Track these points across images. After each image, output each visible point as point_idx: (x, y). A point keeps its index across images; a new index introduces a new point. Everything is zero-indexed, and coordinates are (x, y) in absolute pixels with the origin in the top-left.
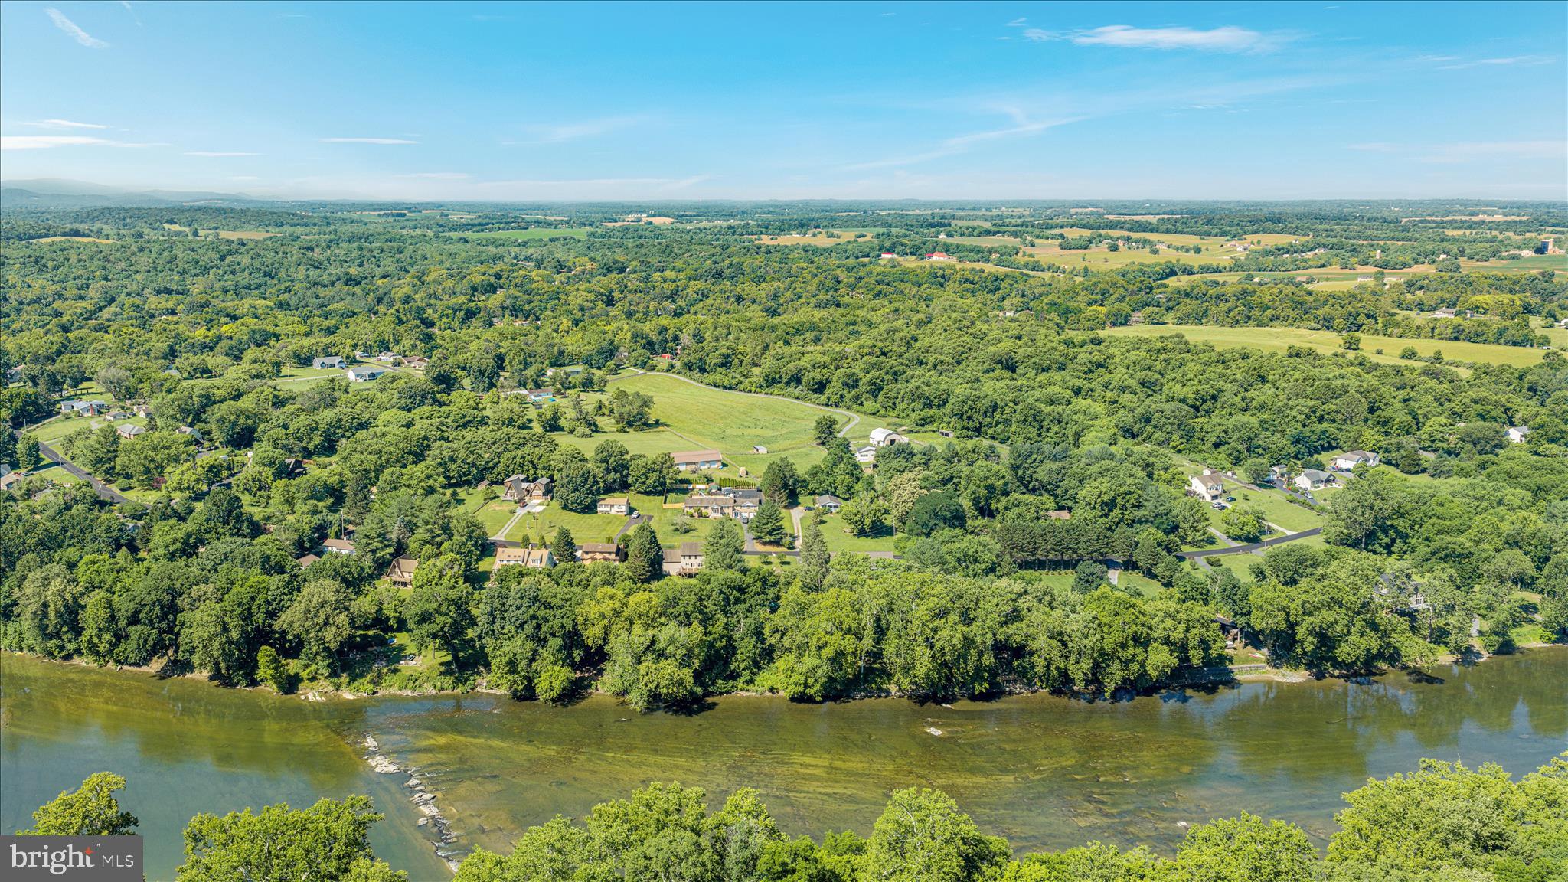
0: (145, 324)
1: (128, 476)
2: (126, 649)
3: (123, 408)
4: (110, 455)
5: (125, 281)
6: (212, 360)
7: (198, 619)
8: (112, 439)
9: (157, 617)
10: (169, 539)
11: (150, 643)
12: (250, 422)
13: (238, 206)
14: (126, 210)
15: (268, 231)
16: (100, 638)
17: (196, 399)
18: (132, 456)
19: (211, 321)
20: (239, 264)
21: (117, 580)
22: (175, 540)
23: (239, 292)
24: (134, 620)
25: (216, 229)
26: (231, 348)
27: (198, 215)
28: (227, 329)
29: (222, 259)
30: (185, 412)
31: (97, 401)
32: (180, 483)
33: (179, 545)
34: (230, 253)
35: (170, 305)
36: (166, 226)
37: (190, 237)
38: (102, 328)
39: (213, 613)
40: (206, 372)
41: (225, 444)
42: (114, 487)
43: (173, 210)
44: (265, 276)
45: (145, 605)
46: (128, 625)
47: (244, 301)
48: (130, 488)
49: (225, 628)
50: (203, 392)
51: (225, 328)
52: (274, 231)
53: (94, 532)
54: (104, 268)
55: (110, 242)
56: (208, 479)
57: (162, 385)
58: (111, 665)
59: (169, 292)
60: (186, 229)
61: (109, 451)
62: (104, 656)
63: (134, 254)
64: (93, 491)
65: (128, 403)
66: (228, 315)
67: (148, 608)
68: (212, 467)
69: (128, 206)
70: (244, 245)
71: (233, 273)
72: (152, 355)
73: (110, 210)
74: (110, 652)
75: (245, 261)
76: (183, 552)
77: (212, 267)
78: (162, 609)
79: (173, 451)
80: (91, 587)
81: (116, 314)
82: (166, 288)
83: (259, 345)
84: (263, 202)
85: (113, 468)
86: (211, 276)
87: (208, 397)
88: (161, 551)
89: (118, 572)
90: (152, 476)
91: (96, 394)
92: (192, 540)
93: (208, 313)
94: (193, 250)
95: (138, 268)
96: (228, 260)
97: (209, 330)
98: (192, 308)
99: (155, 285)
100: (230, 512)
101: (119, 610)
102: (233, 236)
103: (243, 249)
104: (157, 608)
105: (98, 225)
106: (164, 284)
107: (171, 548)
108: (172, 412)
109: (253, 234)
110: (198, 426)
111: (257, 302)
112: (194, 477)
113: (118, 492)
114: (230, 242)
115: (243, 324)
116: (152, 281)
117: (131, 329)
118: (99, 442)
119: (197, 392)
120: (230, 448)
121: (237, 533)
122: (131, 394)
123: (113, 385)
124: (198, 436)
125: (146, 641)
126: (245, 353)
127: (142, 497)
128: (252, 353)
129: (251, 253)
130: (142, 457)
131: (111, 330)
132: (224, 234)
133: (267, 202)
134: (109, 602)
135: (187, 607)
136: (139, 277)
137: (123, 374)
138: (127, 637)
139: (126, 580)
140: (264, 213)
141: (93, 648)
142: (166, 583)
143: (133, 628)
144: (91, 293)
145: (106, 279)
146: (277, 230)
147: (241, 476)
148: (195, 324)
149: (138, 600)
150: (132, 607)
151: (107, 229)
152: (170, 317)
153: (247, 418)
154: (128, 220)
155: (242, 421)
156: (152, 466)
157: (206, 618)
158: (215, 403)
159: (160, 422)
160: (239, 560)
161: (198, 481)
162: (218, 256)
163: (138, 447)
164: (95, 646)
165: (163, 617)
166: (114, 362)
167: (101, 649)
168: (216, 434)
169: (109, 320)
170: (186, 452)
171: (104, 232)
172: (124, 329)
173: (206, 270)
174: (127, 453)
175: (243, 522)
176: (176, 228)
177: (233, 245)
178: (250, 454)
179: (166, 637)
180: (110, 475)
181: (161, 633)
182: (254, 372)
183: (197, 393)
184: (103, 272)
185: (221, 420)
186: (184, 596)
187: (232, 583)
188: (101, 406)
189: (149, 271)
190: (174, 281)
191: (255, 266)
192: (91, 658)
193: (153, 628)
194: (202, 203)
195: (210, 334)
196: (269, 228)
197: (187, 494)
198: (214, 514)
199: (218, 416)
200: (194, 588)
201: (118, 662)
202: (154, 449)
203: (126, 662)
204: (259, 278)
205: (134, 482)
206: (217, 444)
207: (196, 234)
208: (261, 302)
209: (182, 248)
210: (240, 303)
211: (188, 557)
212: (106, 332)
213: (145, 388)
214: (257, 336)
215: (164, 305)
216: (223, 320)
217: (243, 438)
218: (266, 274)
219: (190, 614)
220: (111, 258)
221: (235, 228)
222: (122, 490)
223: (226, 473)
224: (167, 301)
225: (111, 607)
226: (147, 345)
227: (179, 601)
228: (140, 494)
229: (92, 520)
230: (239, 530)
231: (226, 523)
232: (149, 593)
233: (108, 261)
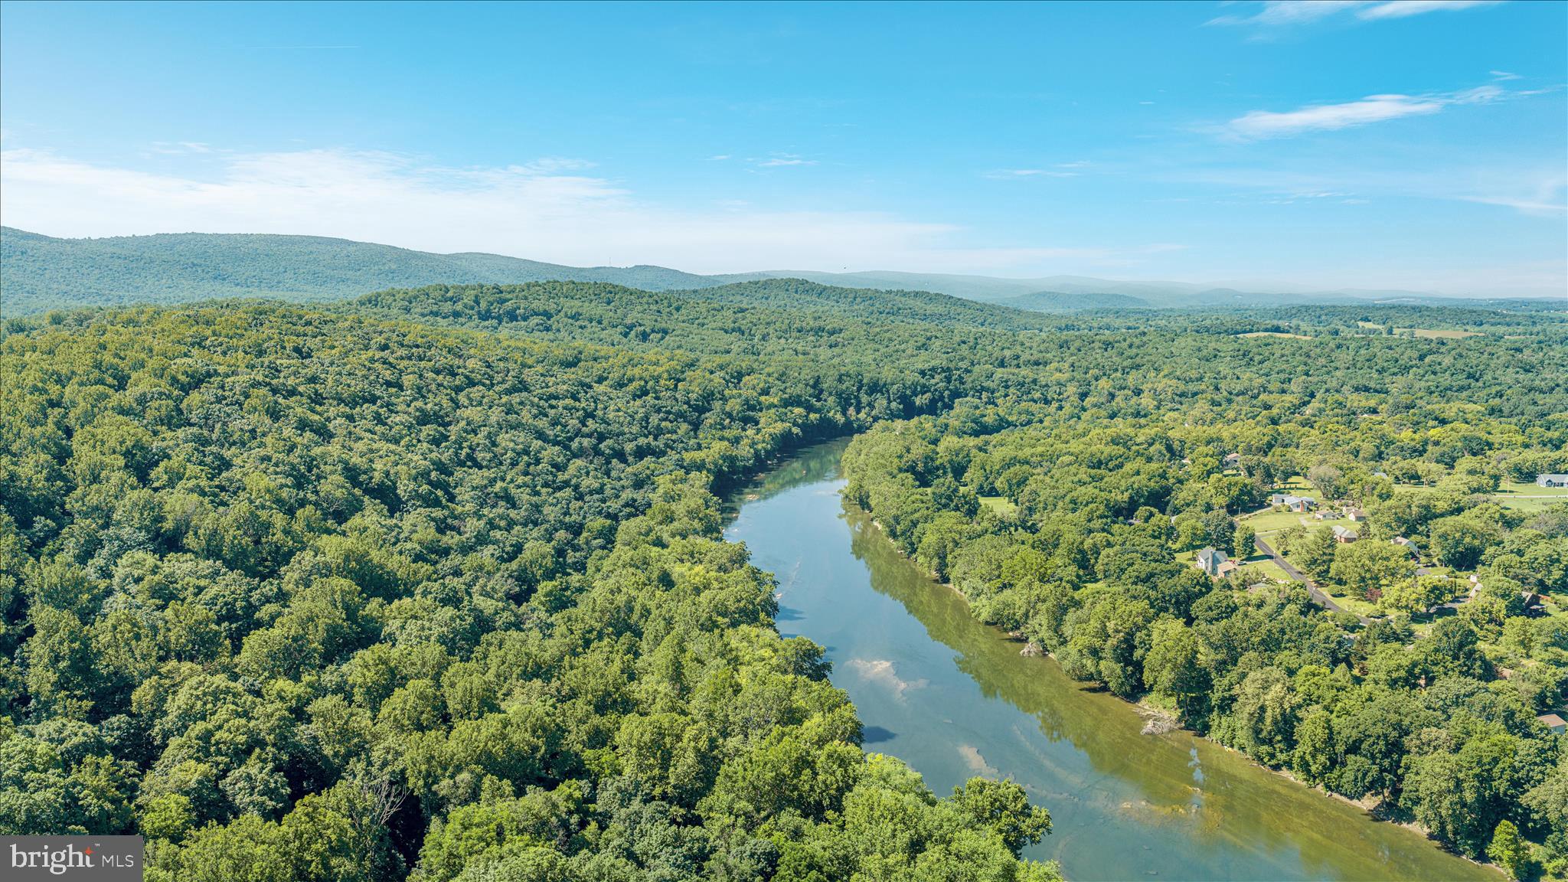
0: (1350, 422)
1: (1340, 582)
2: (1341, 776)
3: (1332, 508)
4: (1325, 558)
5: (1325, 377)
6: (1421, 466)
7: (1428, 767)
8: (1329, 542)
9: (1380, 752)
10: (1393, 664)
11: (1368, 779)
12: (1477, 543)
13: (1434, 305)
14: (1322, 308)
15: (1466, 330)
16: (1314, 756)
17: (1415, 509)
18: (1349, 563)
19: (1418, 423)
20: (1440, 364)
21: (1335, 700)
22: (1399, 667)
23: (1444, 393)
24: (1354, 748)
25: (1411, 327)
26: (1442, 455)
27: (1392, 312)
28: (1435, 433)
29: (1422, 358)
30: (1401, 521)
31: (1307, 497)
32: (1398, 600)
33: (1403, 673)
34: (1431, 352)
35: (1372, 403)
36: (1360, 324)
37: (1384, 335)
38: (1308, 424)
39: (1448, 765)
40: (1415, 478)
41: (1446, 562)
42: (1325, 591)
43: (1367, 308)
44: (1468, 378)
45: (1370, 736)
46: (1347, 752)
47: (1452, 404)
48: (1342, 595)
49: (1459, 784)
50: (1424, 503)
51: (1432, 432)
52: (1473, 330)
53: (1312, 640)
54: (1305, 364)
55: (1308, 338)
56: (1429, 600)
57: (1374, 489)
58: (1320, 788)
59: (1367, 389)
60: (1380, 327)
61: (1324, 553)
62: (1315, 778)
63: (1332, 351)
64: (1307, 593)
65: (1337, 503)
66: (1436, 419)
67: (1372, 740)
68: (1435, 588)
69: (1323, 304)
70: (1443, 344)
71: (1434, 373)
72: (1361, 455)
73: (1307, 308)
74: (1322, 774)
75: (1447, 361)
76: (1406, 681)
77: (1412, 367)
78: (1387, 745)
79: (1392, 564)
80: (1309, 700)
81: (1321, 411)
82: (1365, 387)
83: (1474, 454)
84: (1457, 300)
85: (1327, 571)
86: (1411, 376)
87: (1427, 508)
88: (1382, 676)
89: (1338, 691)
90: (1368, 588)
91: (1303, 492)
92: (1417, 671)
93: (1414, 415)
94: (1390, 348)
95: (1338, 364)
96: (1427, 360)
97: (1415, 432)
98: (1397, 408)
99: (1354, 382)
100: (1461, 646)
101: (1339, 733)
102: (1433, 334)
103: (1443, 349)
104: (1382, 743)
105: (1294, 322)
106: (1362, 382)
107: (1394, 675)
108: (1387, 520)
109: (1452, 333)
110: (1415, 538)
111: (1466, 406)
112: (1414, 596)
113: (1330, 597)
114: (1429, 341)
115: (1452, 429)
116: (1351, 378)
117: (1336, 426)
118: (1316, 543)
119: (1416, 501)
120: (1451, 568)
121: (1467, 671)
122: (1339, 493)
123: (1324, 483)
124: (1415, 549)
125: (1365, 775)
126: (1458, 461)
127: (1351, 606)
128: (1466, 462)
129: (1453, 352)
130: (1359, 565)
131: (1316, 426)
132: (1420, 333)
133: (1463, 300)
134: (1328, 721)
135: (1414, 750)
136: (1338, 373)
137: (1334, 473)
138: (1344, 764)
139: (1347, 701)
140: (1463, 312)
141: (1305, 766)
142: (1393, 717)
143: (1351, 758)
144: (1293, 387)
145: (1307, 374)
146: (1477, 329)
147: (1468, 603)
148: (1400, 426)
149: (1361, 729)
150: (1355, 734)
151: (1304, 326)
152: (1374, 417)
153: (1474, 537)
154: (1323, 317)
155: (1467, 540)
156: (1368, 575)
157: (1437, 770)
158: (1436, 516)
159: (1373, 529)
160: (1478, 707)
161: (1417, 601)
162: (1416, 355)
163: (1356, 554)
164: (1307, 764)
165: (1386, 755)
166: (1325, 460)
167: (1313, 768)
168: (1436, 550)
169: (1314, 415)
170: (1406, 567)
171: (1302, 329)
172: (1330, 426)
173: (1406, 369)
174: (1344, 559)
175: (1475, 659)
176: (1369, 325)
177: (1433, 345)
178: (1473, 579)
179: (1388, 777)
180: (1323, 578)
181: (1382, 771)
182: (1475, 485)
183: (1417, 503)
184: (1305, 368)
185: (1444, 536)
186: (1412, 736)
187: (1468, 734)
188: (1311, 503)
189: (1348, 368)
190: (1373, 379)
191: (1458, 366)
192: (1301, 775)
193: (1374, 763)
194: (1394, 301)
195: (1417, 436)
196: (1468, 327)
197: (1404, 613)
198: (1444, 644)
199: (1441, 531)
200: (1425, 729)
201: (1328, 787)
202: (1372, 559)
203: (1338, 789)
204: (1461, 380)
205: (1346, 589)
206: (1435, 560)
207: (1390, 332)
208: (1471, 406)
209: (1380, 346)
210: (1447, 406)
211: (1411, 689)
212: (1312, 427)
213: (1355, 490)
214: (1474, 445)
215: (1363, 403)
216: (1431, 423)
217: (1466, 559)
218: (1470, 376)
219: (1417, 758)
220: (1312, 354)
221: (1430, 327)
222: (1334, 596)
223: (1449, 597)
224: (1367, 399)
225: (1330, 728)
226: (1353, 444)
227: (1406, 740)
228: (1352, 603)
229: (1311, 626)
230: (1469, 669)
231: (1456, 657)
232: (1374, 724)
233: (1309, 356)
